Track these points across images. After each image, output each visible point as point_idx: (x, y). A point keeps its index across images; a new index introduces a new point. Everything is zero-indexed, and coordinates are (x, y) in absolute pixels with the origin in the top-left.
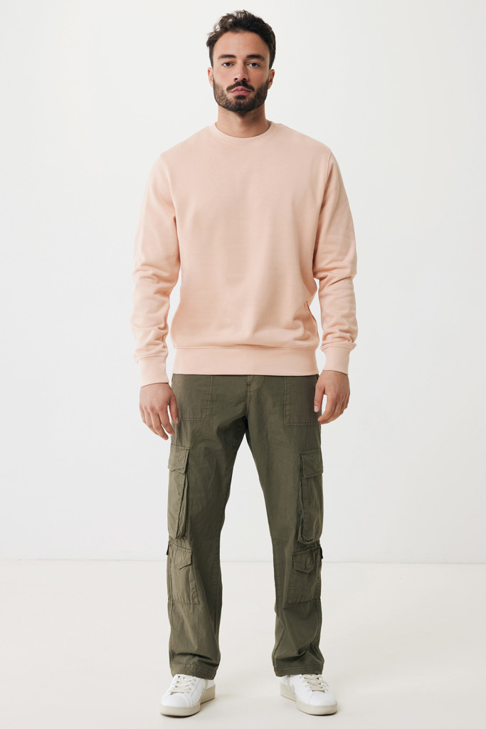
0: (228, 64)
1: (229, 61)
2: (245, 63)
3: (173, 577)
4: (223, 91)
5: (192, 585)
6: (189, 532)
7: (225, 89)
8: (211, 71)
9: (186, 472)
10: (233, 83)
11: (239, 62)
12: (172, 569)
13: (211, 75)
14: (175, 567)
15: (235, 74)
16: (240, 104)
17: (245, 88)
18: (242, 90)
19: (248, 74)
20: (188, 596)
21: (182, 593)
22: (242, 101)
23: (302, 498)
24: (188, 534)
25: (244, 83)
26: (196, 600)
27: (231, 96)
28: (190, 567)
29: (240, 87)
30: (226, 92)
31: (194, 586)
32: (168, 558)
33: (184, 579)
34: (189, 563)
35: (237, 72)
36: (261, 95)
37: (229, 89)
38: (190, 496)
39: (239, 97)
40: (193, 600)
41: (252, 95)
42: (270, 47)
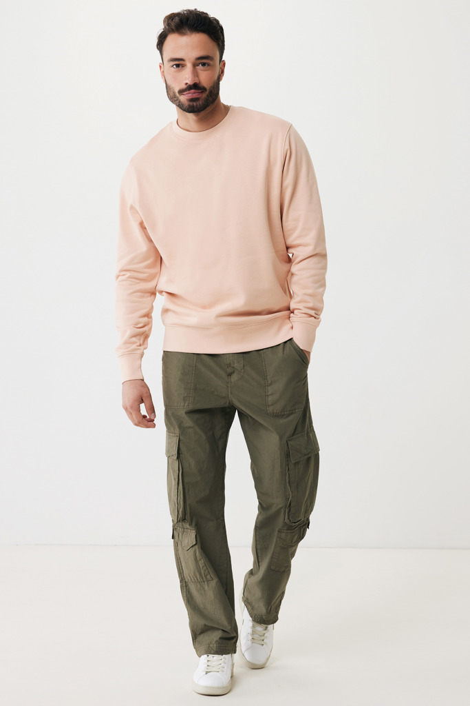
0: (178, 66)
1: (179, 63)
2: (195, 65)
3: (182, 559)
4: (174, 93)
5: (201, 563)
6: (189, 515)
7: (177, 91)
8: (162, 66)
9: (178, 458)
10: (184, 86)
11: (189, 66)
12: (180, 551)
13: (162, 70)
14: (183, 549)
15: (186, 79)
16: (193, 106)
17: (197, 91)
18: (194, 93)
19: (198, 76)
20: (200, 574)
21: (194, 573)
22: (195, 104)
23: (289, 482)
24: (188, 517)
25: (195, 86)
26: (208, 577)
27: (183, 98)
28: (196, 547)
29: (192, 91)
30: (177, 94)
31: (203, 565)
32: (174, 542)
33: (193, 559)
34: (194, 543)
35: (187, 76)
36: (214, 92)
37: (181, 92)
38: (186, 481)
39: (191, 100)
40: (206, 578)
41: (204, 95)
42: (218, 45)
